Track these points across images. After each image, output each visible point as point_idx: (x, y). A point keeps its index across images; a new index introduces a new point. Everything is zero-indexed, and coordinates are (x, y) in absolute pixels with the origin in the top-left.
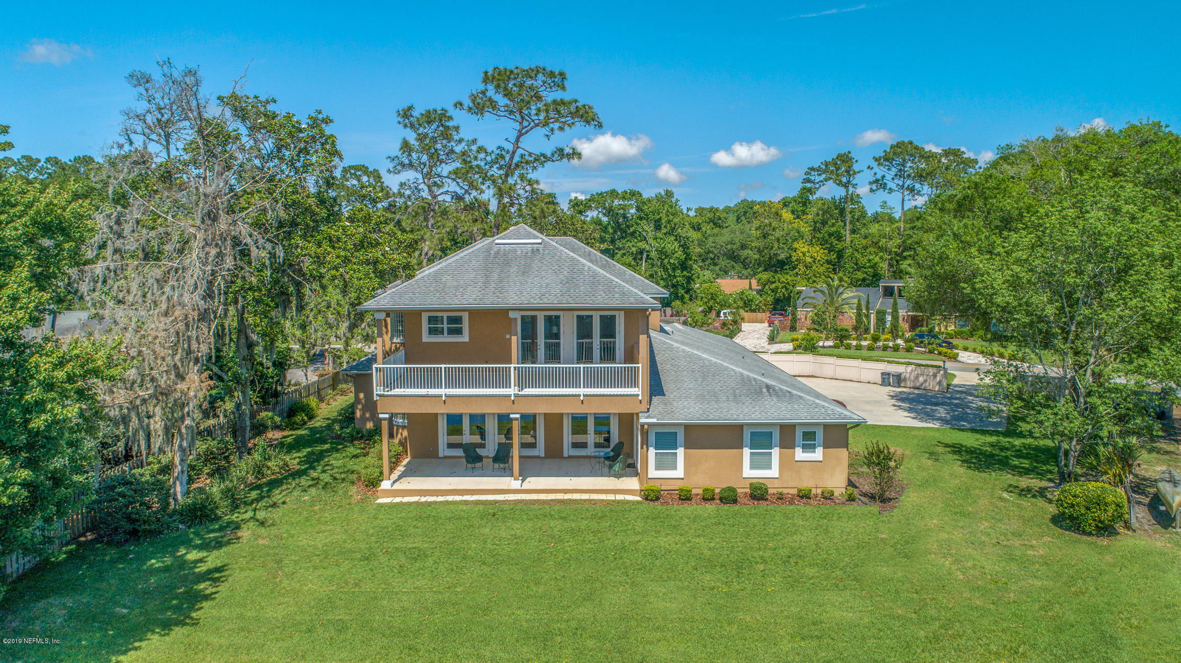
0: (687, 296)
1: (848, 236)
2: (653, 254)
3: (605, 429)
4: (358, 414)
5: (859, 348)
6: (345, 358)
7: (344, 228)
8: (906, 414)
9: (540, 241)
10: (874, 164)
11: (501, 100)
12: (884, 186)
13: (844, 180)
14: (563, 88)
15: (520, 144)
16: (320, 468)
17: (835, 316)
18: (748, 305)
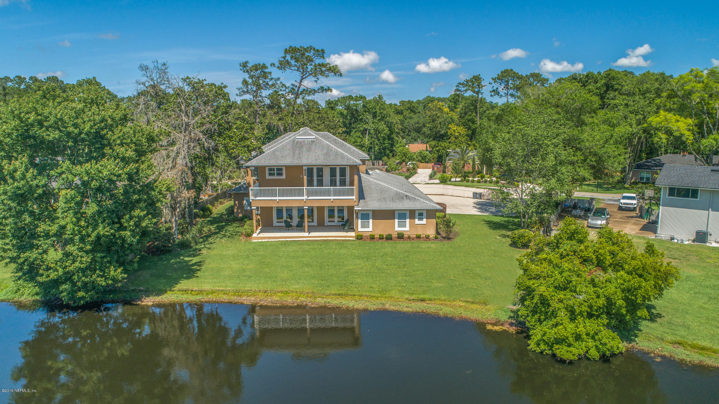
0: (391, 154)
1: (478, 121)
2: (372, 131)
3: (342, 215)
4: (235, 210)
5: (473, 181)
6: (220, 187)
7: (234, 132)
8: (477, 210)
9: (314, 137)
10: (492, 82)
11: (293, 62)
12: (498, 93)
13: (476, 90)
14: (323, 58)
15: (302, 83)
16: (224, 231)
17: (464, 165)
18: (423, 159)
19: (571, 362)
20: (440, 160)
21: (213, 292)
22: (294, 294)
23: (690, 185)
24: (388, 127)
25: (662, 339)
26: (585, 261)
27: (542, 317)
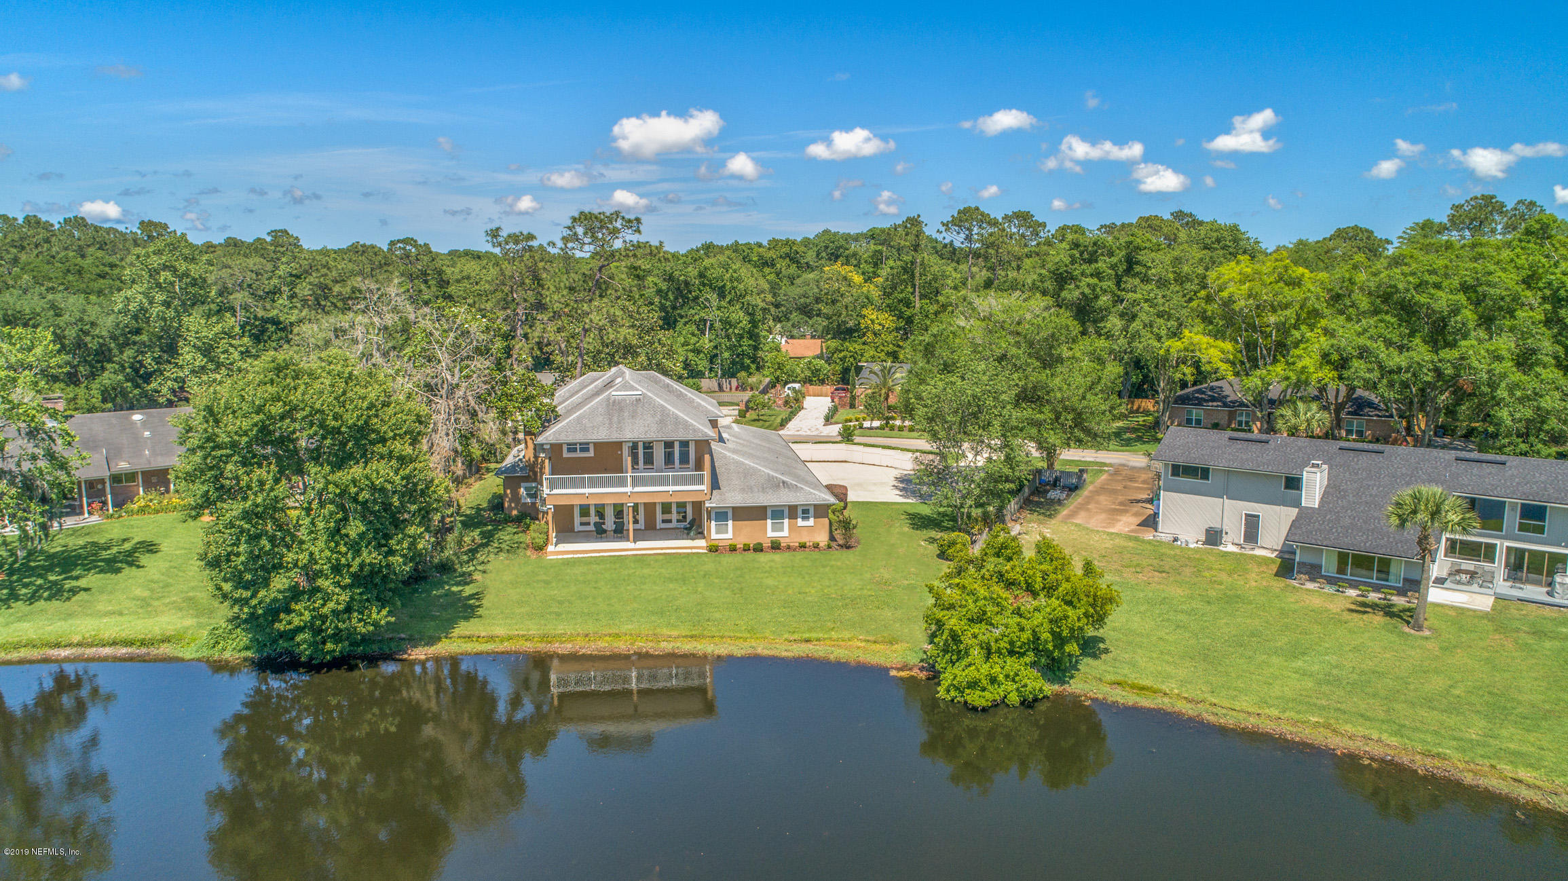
0: (753, 366)
1: (917, 302)
2: (717, 325)
3: (683, 511)
4: (506, 505)
5: (902, 427)
8: (898, 492)
9: (641, 393)
10: (943, 229)
11: (586, 239)
15: (602, 272)
16: (496, 541)
17: (888, 396)
18: (814, 378)
19: (984, 710)
20: (846, 378)
21: (510, 638)
22: (628, 637)
23: (1197, 461)
24: (750, 314)
25: (1100, 680)
26: (1010, 584)
27: (954, 657)
